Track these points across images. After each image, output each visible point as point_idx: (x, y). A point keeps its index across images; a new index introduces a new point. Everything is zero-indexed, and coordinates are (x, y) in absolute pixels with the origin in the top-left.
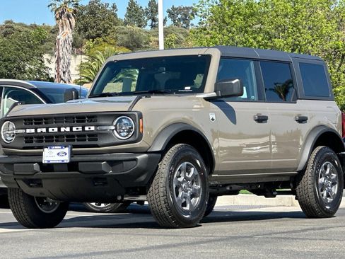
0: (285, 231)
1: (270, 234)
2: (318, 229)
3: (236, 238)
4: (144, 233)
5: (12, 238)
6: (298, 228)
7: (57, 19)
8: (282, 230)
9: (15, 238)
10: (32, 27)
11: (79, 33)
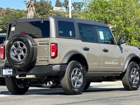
0: (122, 96)
1: (116, 98)
2: (136, 95)
3: (103, 99)
4: (65, 97)
5: (12, 99)
6: (127, 95)
7: (27, 7)
8: (121, 96)
9: (14, 99)
10: (17, 10)
11: (37, 13)
